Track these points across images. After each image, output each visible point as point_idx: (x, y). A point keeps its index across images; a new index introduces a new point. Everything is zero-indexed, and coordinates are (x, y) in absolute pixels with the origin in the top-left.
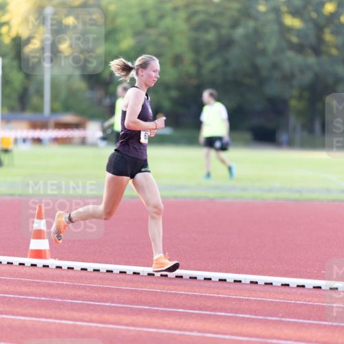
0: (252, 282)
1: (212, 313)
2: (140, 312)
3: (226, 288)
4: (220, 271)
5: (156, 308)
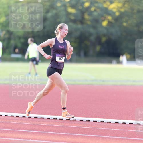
0: (54, 119)
1: (38, 132)
2: (7, 131)
3: (43, 121)
4: (41, 114)
5: (14, 130)
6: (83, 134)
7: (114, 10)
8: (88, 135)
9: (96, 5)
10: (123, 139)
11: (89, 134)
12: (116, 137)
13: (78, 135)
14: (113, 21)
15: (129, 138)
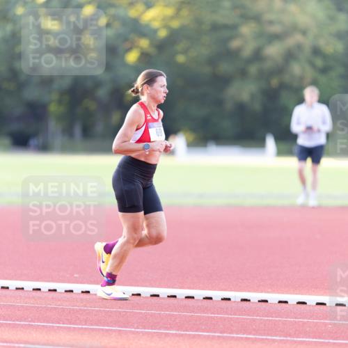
6: (70, 324)
7: (156, 25)
8: (84, 327)
9: (112, 11)
10: (167, 335)
11: (86, 324)
12: (152, 329)
13: (58, 325)
14: (152, 51)
15: (182, 333)
